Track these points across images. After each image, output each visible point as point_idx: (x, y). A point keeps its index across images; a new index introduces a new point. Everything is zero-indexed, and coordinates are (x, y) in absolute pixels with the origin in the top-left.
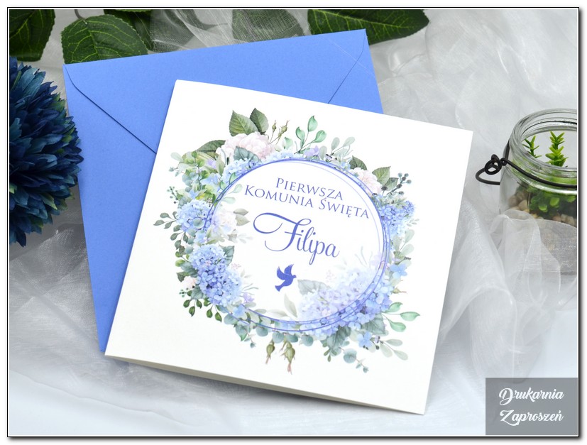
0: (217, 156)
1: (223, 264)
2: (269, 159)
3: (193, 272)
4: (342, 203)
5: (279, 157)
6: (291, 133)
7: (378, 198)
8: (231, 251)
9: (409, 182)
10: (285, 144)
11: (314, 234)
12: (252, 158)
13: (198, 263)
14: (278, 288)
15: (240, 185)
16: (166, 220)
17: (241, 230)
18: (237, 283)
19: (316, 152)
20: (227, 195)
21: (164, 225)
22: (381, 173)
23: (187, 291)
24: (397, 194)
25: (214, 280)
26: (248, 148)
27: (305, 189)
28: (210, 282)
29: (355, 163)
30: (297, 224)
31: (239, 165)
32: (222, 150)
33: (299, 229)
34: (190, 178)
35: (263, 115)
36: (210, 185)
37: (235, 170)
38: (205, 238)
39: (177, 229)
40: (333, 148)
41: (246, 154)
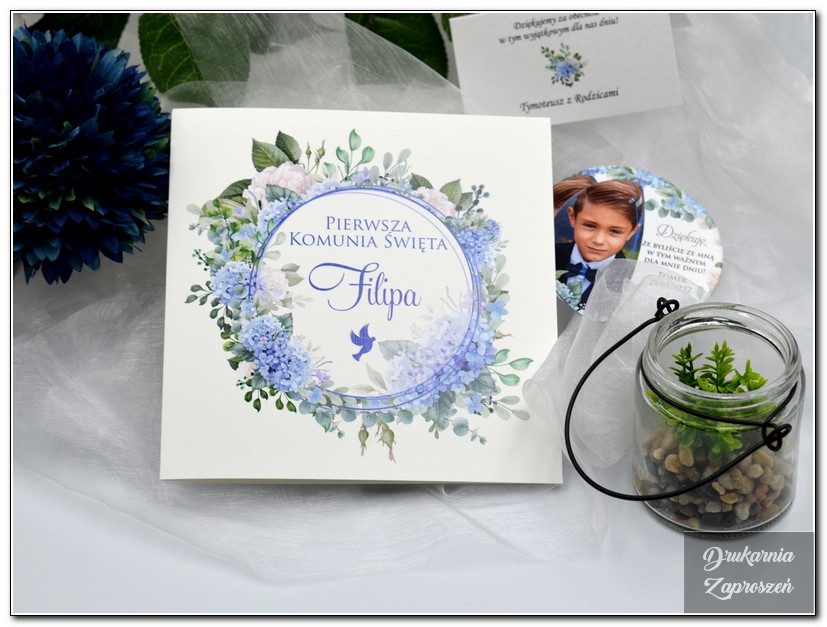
0: (246, 200)
1: (282, 339)
2: (311, 194)
3: (248, 355)
4: (411, 235)
5: (322, 188)
6: (330, 157)
7: (453, 222)
8: (289, 320)
9: (486, 195)
10: (326, 171)
11: (386, 280)
12: (290, 197)
13: (252, 343)
14: (357, 357)
15: (282, 234)
16: (200, 294)
17: (295, 291)
18: (305, 359)
19: (366, 175)
20: (269, 248)
21: (198, 301)
22: (451, 188)
23: (245, 381)
24: (475, 213)
25: (276, 361)
26: (282, 184)
27: (363, 225)
28: (271, 365)
29: (417, 182)
30: (363, 272)
31: (275, 208)
32: (250, 192)
33: (367, 277)
34: (217, 235)
35: (292, 138)
36: (244, 239)
37: (271, 216)
38: (253, 309)
39: (215, 303)
40: (386, 167)
41: (280, 193)
